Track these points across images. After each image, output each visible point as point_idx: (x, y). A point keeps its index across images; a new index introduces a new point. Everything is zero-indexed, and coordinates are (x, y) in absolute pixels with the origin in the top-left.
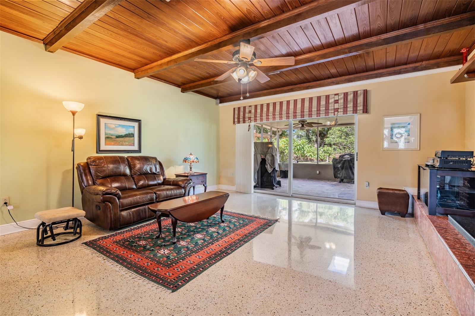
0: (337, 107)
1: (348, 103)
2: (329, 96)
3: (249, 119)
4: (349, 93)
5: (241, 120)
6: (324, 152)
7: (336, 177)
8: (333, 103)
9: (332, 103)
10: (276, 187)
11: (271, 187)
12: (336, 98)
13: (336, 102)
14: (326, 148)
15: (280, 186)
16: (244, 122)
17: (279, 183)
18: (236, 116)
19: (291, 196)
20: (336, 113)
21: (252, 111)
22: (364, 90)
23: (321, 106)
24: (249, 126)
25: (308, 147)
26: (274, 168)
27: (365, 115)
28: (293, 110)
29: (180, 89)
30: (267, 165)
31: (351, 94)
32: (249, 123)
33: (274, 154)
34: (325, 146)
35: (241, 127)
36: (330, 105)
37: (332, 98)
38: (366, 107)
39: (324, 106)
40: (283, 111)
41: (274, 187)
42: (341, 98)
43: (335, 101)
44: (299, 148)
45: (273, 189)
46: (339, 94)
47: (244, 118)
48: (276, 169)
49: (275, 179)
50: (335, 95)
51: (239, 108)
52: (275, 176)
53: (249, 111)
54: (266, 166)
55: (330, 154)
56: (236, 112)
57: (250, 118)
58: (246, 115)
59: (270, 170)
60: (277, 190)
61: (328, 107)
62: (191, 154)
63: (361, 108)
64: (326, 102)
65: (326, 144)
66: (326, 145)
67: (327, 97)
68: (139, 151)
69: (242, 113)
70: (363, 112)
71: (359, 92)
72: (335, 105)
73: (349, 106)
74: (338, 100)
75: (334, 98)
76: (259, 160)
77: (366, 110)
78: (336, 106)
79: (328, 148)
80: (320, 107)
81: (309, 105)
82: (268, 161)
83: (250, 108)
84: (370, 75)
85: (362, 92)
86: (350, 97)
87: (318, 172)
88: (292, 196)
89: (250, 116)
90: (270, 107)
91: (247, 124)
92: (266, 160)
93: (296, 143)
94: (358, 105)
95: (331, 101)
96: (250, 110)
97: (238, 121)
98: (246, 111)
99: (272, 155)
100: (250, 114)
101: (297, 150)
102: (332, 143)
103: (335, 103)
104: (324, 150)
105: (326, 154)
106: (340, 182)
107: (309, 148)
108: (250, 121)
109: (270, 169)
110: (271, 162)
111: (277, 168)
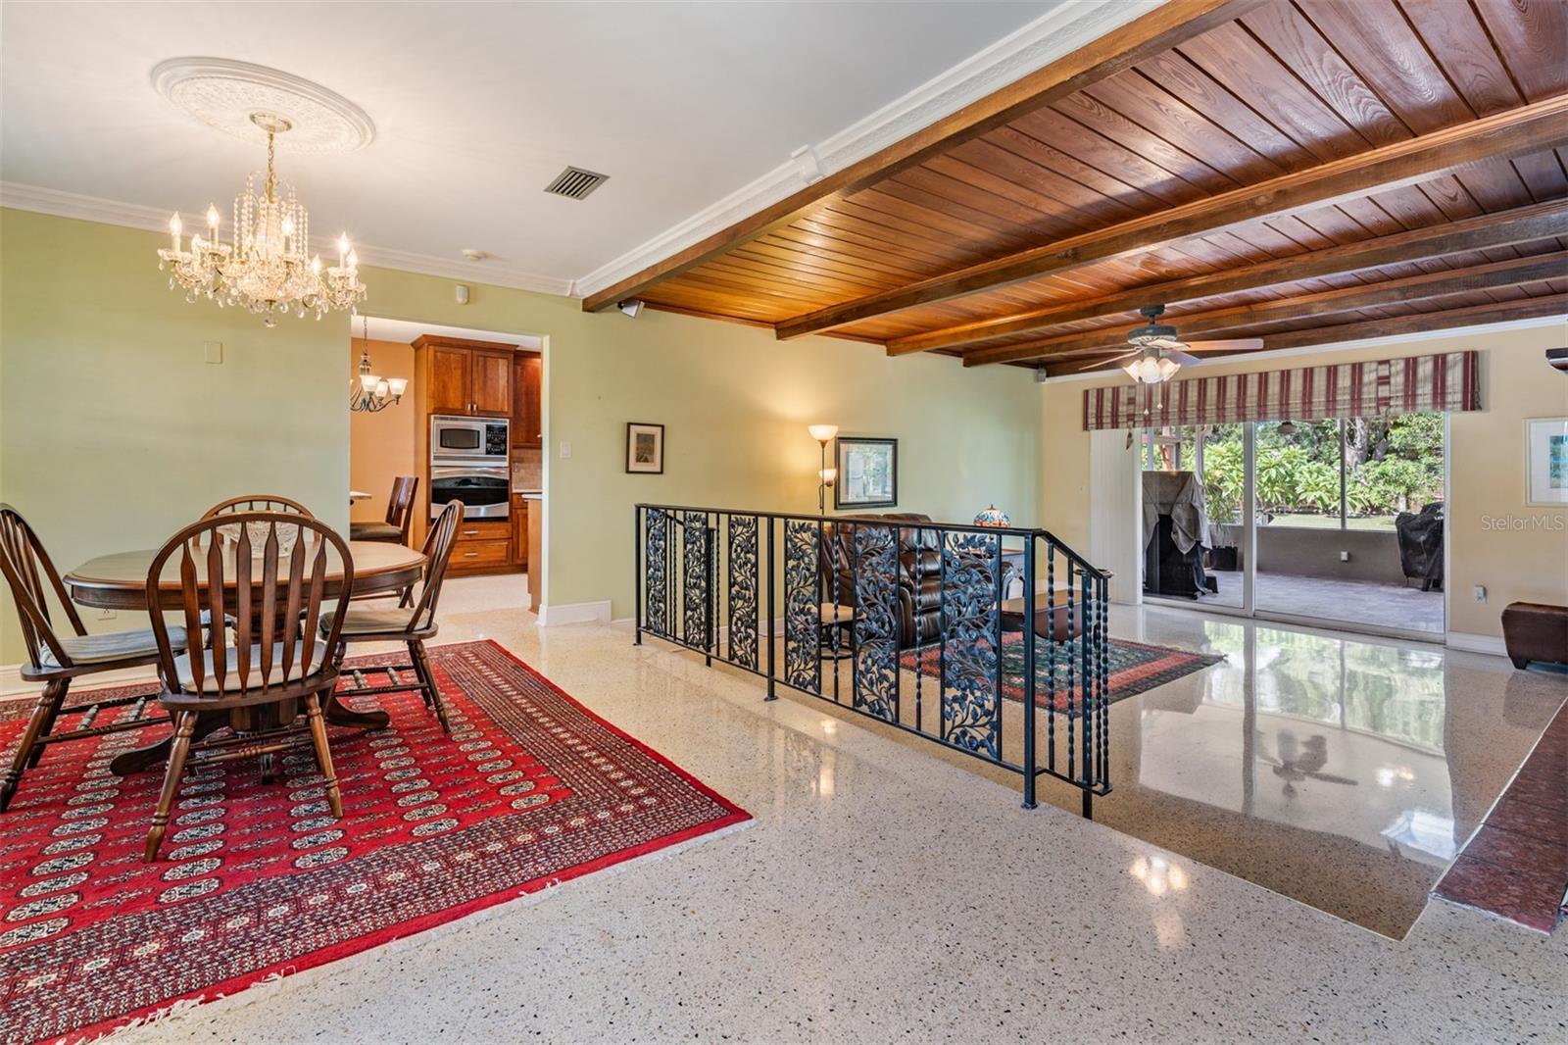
0: (1387, 394)
1: (1420, 385)
2: (1361, 365)
3: (1128, 420)
4: (1421, 360)
5: (1107, 420)
6: (1382, 481)
7: (1409, 572)
8: (1375, 385)
9: (1370, 383)
10: (1203, 594)
11: (1190, 592)
12: (1384, 371)
13: (1384, 381)
14: (1392, 465)
15: (1215, 591)
16: (1115, 425)
17: (1211, 584)
18: (1092, 410)
19: (1252, 617)
20: (1383, 409)
21: (1137, 399)
22: (1466, 354)
23: (1339, 392)
24: (1130, 435)
25: (1311, 473)
26: (1198, 543)
27: (1471, 416)
28: (1255, 399)
29: (962, 360)
30: (1176, 533)
31: (1426, 362)
32: (1128, 427)
33: (1196, 504)
34: (1388, 456)
35: (1106, 440)
36: (1365, 389)
37: (1370, 372)
38: (1472, 396)
39: (1348, 391)
40: (1228, 401)
41: (1198, 594)
42: (1397, 373)
43: (1379, 378)
44: (1274, 476)
45: (1195, 598)
46: (1392, 362)
47: (1115, 415)
48: (1203, 544)
49: (1199, 572)
50: (1381, 363)
51: (1100, 392)
52: (1199, 562)
53: (1129, 399)
54: (1173, 536)
55: (1410, 489)
56: (1093, 400)
57: (1131, 417)
58: (1120, 409)
59: (1185, 548)
60: (1208, 600)
61: (1360, 392)
62: (992, 508)
63: (1459, 397)
64: (1353, 379)
65: (1394, 451)
66: (1393, 456)
67: (1357, 369)
68: (895, 502)
69: (1110, 405)
70: (1465, 408)
71: (1450, 358)
72: (1380, 388)
73: (1419, 391)
74: (1388, 377)
75: (1377, 370)
76: (1154, 520)
77: (1472, 400)
78: (1384, 391)
79: (1401, 464)
80: (1335, 393)
81: (1305, 388)
82: (1180, 520)
83: (1133, 390)
84: (1482, 313)
85: (1460, 357)
86: (1425, 369)
87: (1344, 556)
88: (1255, 617)
89: (1132, 412)
90: (1190, 389)
91: (1123, 432)
92: (1172, 521)
93: (1264, 459)
94: (1449, 390)
95: (1369, 377)
96: (1132, 396)
97: (1097, 423)
98: (1121, 400)
99: (1192, 507)
100: (1132, 407)
101: (1269, 480)
102: (1421, 445)
103: (1379, 384)
104: (1383, 474)
105: (1391, 488)
106: (1426, 589)
107: (1315, 475)
108: (1131, 423)
109: (1184, 545)
110: (1189, 526)
111: (1207, 543)
